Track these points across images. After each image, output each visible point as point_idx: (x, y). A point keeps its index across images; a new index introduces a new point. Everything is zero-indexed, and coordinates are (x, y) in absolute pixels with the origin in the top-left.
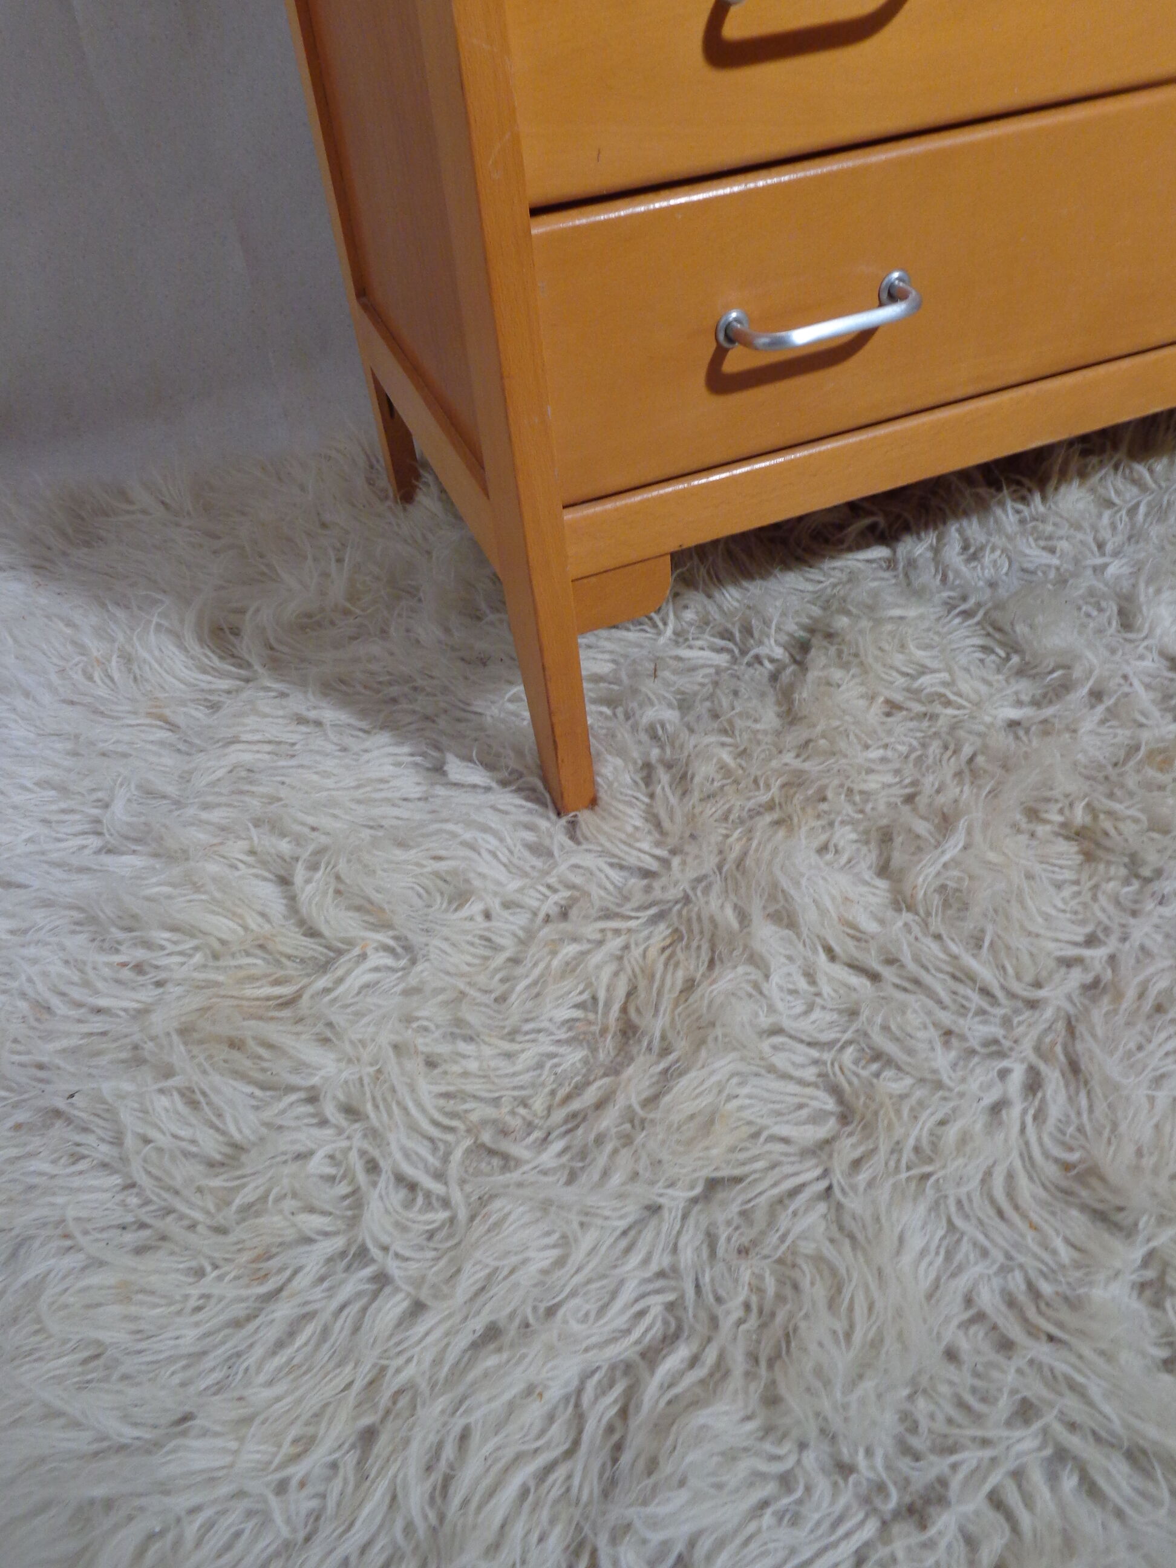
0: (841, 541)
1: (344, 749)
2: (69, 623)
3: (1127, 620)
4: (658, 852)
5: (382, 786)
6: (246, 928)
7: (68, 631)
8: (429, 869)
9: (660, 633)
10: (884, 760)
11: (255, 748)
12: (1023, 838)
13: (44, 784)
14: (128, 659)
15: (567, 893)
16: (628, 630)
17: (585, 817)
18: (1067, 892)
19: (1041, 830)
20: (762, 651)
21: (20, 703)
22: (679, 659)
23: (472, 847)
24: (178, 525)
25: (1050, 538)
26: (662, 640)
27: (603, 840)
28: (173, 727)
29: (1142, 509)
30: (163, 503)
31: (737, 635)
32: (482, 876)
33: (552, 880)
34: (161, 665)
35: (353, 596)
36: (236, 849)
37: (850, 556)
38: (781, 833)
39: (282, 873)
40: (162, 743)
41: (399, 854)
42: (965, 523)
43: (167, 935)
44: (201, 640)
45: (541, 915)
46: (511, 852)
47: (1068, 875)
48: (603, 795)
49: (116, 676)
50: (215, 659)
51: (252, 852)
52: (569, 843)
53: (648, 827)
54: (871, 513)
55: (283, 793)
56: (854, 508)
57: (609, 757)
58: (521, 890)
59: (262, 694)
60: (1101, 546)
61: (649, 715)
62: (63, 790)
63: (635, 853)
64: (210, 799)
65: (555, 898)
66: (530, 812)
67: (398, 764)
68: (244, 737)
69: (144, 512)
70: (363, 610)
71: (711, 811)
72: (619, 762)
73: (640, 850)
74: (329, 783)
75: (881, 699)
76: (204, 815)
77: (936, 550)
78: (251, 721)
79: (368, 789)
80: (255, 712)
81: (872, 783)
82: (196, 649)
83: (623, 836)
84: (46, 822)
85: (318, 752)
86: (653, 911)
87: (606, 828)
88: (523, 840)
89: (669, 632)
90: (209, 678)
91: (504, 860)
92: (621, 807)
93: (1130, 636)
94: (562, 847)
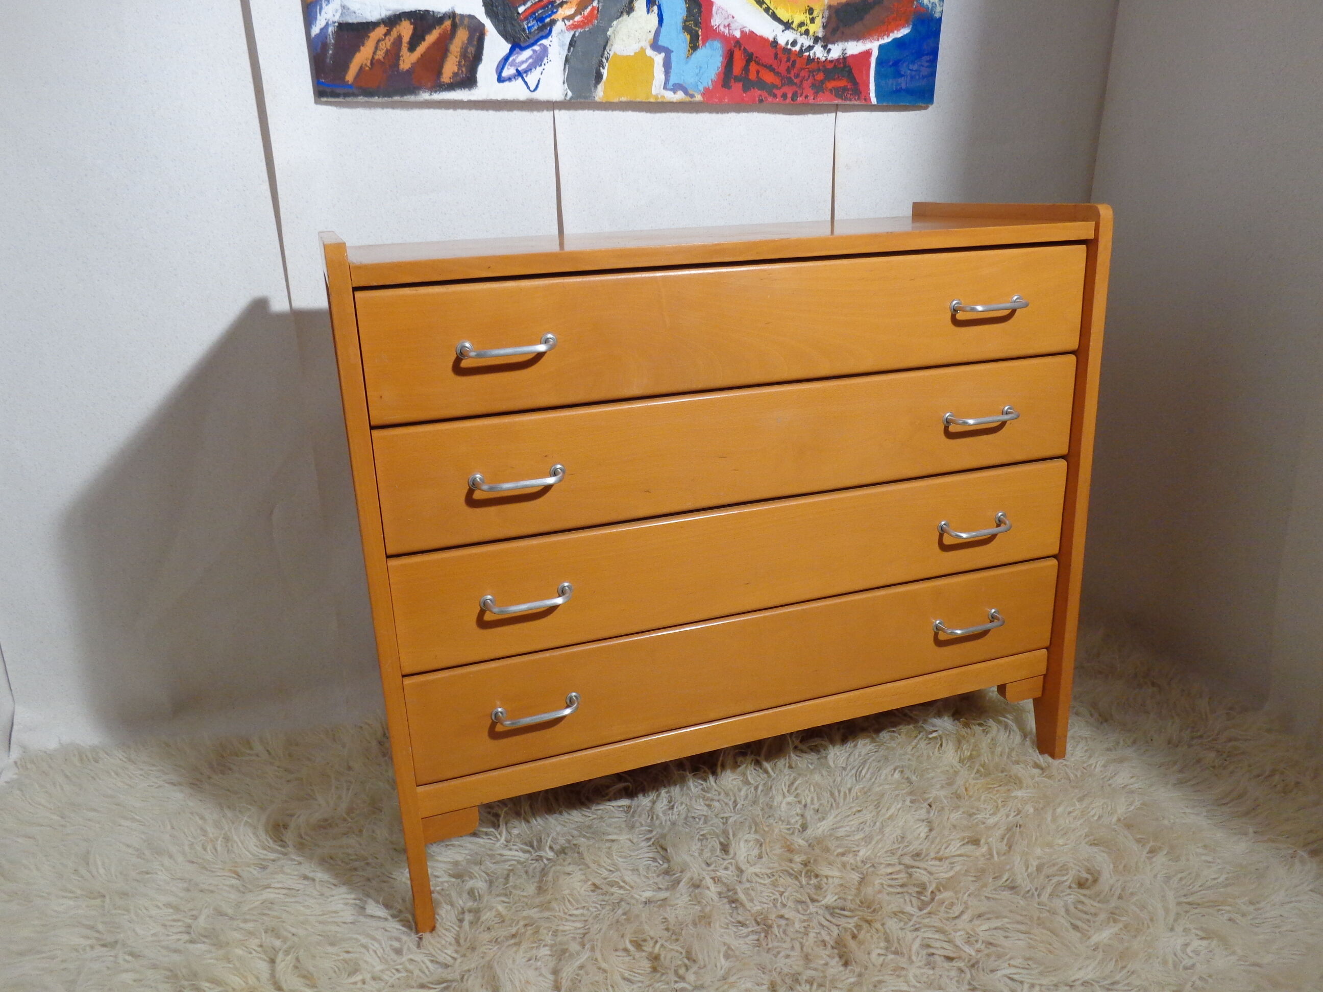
0: (607, 794)
1: (322, 895)
2: (202, 818)
3: (725, 848)
4: (455, 955)
5: (334, 915)
6: (247, 983)
7: (200, 822)
8: (341, 958)
9: (498, 840)
10: (582, 915)
11: (277, 891)
12: (627, 959)
13: (168, 905)
14: (227, 839)
15: (404, 974)
16: (483, 838)
17: (427, 936)
18: (635, 986)
19: (638, 955)
20: (542, 853)
21: (167, 861)
22: (501, 855)
23: (365, 947)
24: (271, 764)
25: (712, 800)
26: (498, 844)
27: (430, 948)
28: (239, 877)
29: (760, 788)
30: (268, 750)
31: (535, 844)
32: (366, 962)
33: (399, 967)
34: (242, 844)
35: (350, 811)
36: (253, 943)
37: (608, 803)
38: (515, 949)
39: (272, 957)
40: (232, 886)
41: (330, 949)
42: (672, 788)
43: (207, 985)
44: (267, 832)
45: (389, 984)
46: (384, 951)
47: (640, 978)
48: (438, 925)
49: (219, 849)
50: (271, 841)
51: (261, 946)
52: (414, 948)
53: (453, 941)
54: (626, 781)
55: (284, 916)
56: (619, 777)
57: (445, 906)
58: (382, 971)
59: (290, 862)
60: (734, 807)
61: (470, 884)
62: (177, 909)
63: (444, 955)
64: (248, 917)
65: (398, 975)
66: (404, 933)
67: (346, 904)
68: (272, 886)
69: (257, 755)
70: (352, 819)
71: (486, 936)
72: (449, 907)
73: (446, 953)
74: (308, 912)
75: (590, 883)
76: (242, 925)
77: (654, 803)
78: (280, 877)
79: (327, 916)
80: (284, 873)
81: (568, 926)
82: (263, 836)
83: (439, 946)
84: (164, 925)
85: (308, 895)
86: (445, 985)
87: (432, 941)
88: (391, 946)
89: (503, 840)
90: (265, 852)
91: (380, 955)
92: (444, 931)
93: (725, 857)
94: (409, 949)
